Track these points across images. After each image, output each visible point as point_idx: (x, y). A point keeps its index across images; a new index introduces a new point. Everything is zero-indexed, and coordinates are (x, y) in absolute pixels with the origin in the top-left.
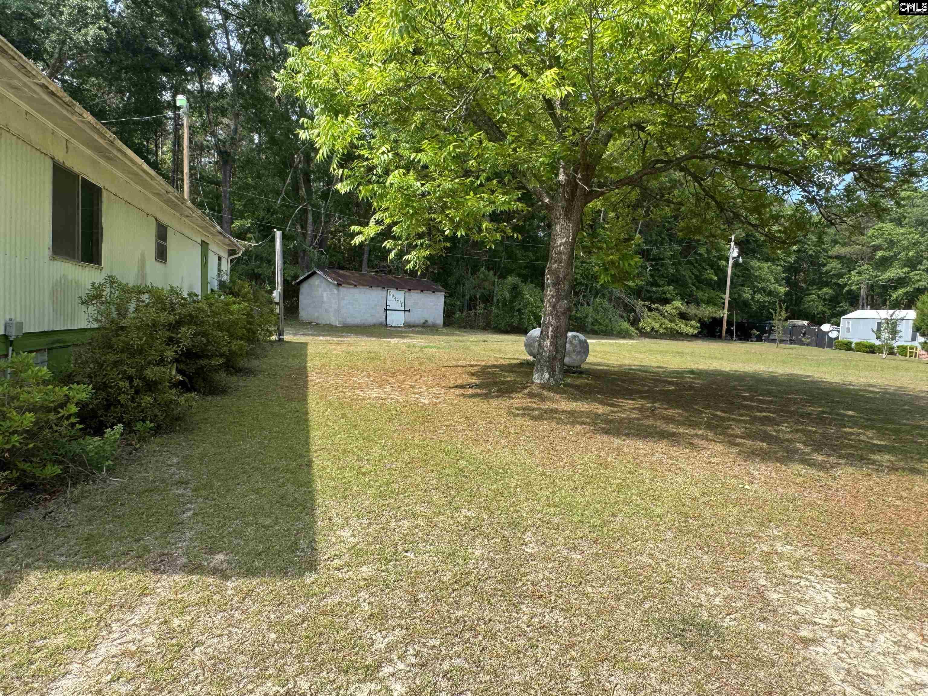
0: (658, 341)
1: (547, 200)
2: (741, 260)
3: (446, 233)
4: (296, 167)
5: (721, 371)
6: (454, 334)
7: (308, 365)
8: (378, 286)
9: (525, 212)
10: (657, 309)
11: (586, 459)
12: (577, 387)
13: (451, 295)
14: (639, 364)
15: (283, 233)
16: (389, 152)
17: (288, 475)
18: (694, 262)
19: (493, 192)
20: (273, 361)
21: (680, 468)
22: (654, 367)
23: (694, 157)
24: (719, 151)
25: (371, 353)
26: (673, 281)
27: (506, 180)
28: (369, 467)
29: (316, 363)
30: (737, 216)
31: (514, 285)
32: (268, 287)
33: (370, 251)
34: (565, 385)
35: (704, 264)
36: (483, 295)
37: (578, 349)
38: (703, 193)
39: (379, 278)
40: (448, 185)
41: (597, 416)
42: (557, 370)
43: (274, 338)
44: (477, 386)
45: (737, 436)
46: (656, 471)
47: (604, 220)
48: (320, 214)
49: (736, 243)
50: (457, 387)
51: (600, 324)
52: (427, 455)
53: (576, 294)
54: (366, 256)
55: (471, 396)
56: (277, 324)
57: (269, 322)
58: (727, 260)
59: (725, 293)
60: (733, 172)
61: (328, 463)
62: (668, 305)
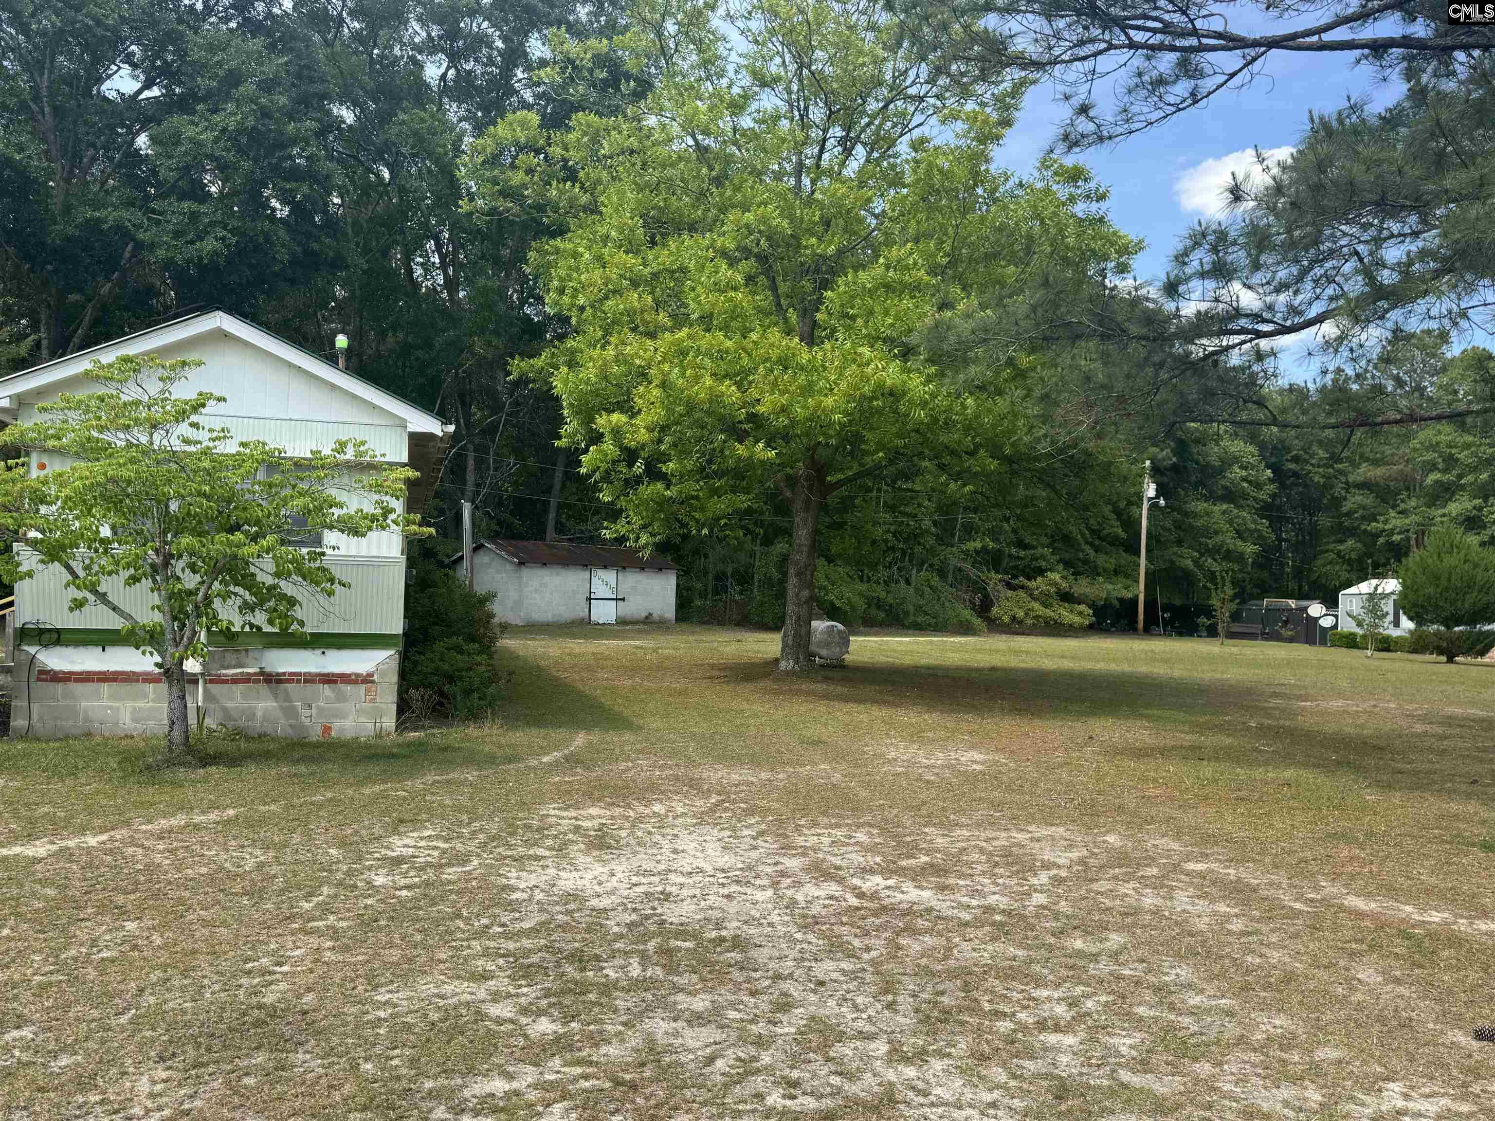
1: (788, 495)
2: (1162, 502)
8: (576, 563)
10: (1023, 587)
13: (687, 573)
15: (473, 506)
31: (784, 555)
33: (559, 508)
37: (837, 639)
39: (578, 551)
48: (486, 460)
49: (1151, 475)
54: (552, 515)
58: (1139, 502)
59: (1140, 557)
62: (1039, 579)
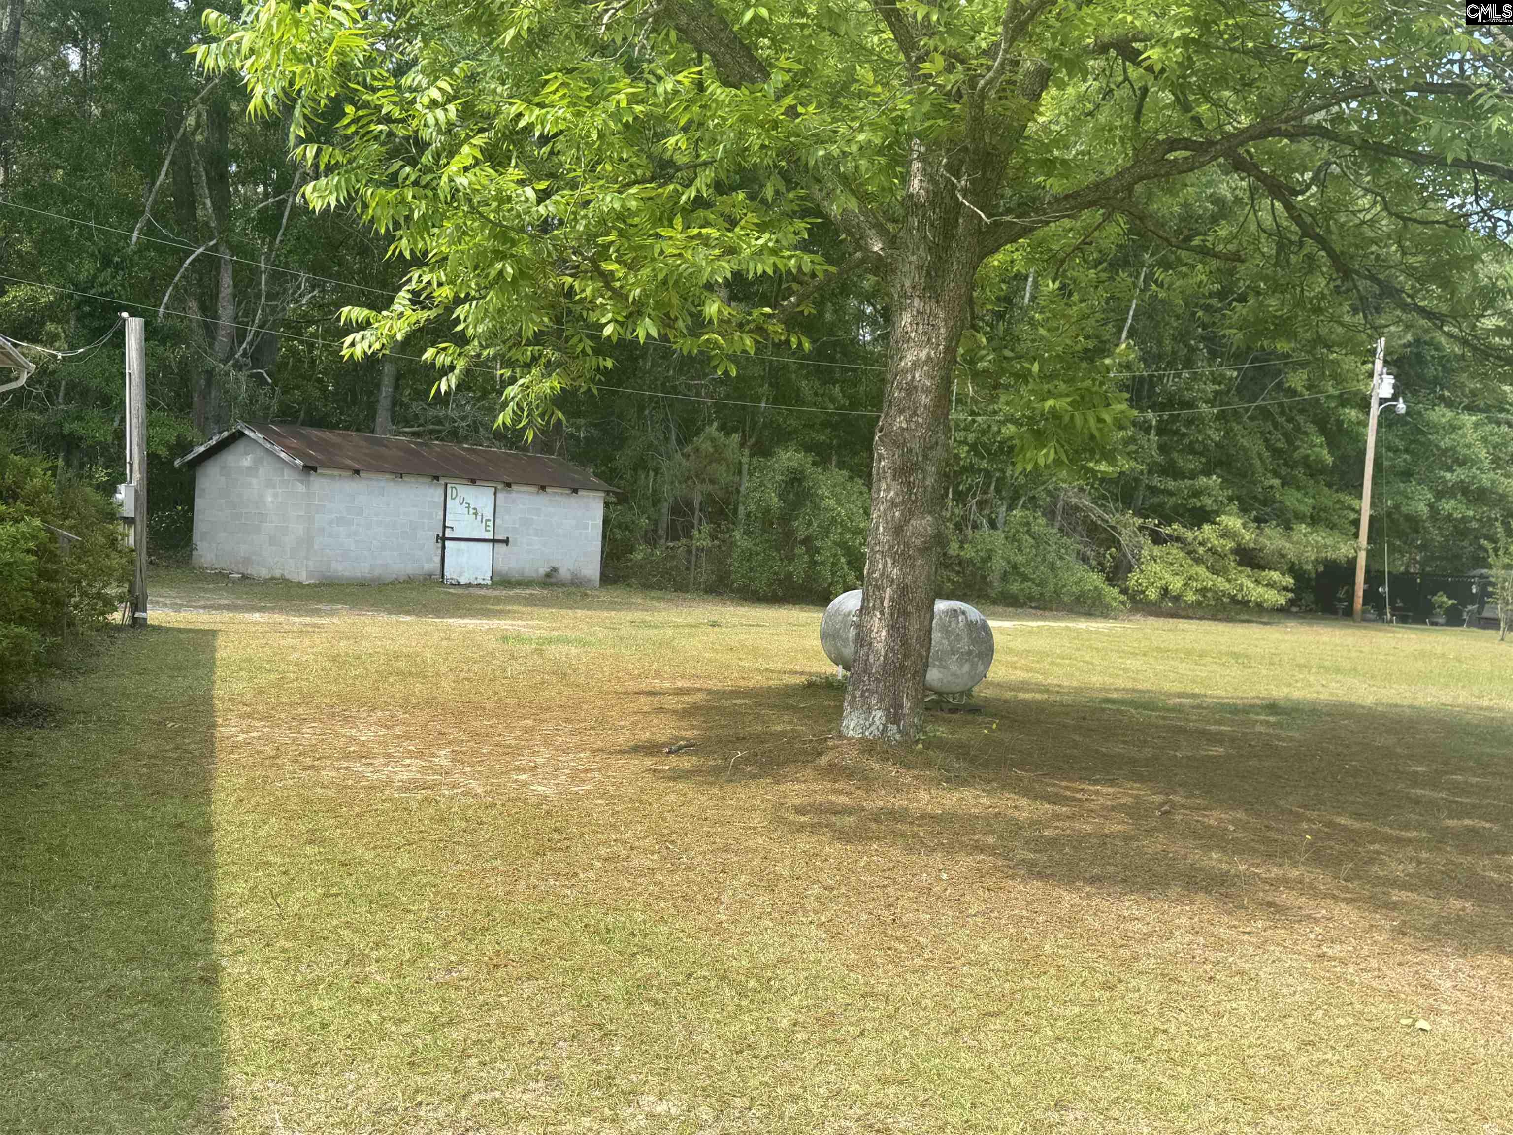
0: (1183, 624)
1: (877, 247)
2: (1401, 407)
3: (608, 331)
4: (186, 141)
5: (1352, 705)
6: (629, 606)
7: (217, 693)
8: (420, 474)
9: (821, 276)
10: (1178, 539)
11: (984, 948)
12: (962, 751)
13: (622, 500)
14: (1129, 685)
15: (147, 324)
16: (449, 101)
17: (147, 1010)
18: (1275, 410)
19: (732, 223)
20: (113, 683)
21: (1241, 973)
22: (1170, 695)
23: (1271, 132)
24: (1339, 118)
25: (397, 657)
26: (1220, 463)
27: (769, 192)
28: (384, 980)
29: (238, 687)
30: (1389, 291)
31: (794, 471)
32: (102, 475)
33: (398, 377)
34: (928, 745)
35: (1301, 419)
36: (709, 499)
37: (964, 645)
38: (1294, 227)
39: (424, 451)
40: (609, 201)
41: (1015, 828)
42: (907, 704)
43: (117, 617)
44: (690, 748)
45: (1394, 883)
46: (1174, 980)
47: (1033, 298)
48: (255, 272)
49: (1386, 363)
50: (636, 749)
51: (1025, 578)
52: (549, 942)
53: (960, 497)
54: (386, 390)
55: (677, 776)
56: (126, 577)
57: (106, 573)
58: (1365, 405)
59: (1360, 497)
60: (1376, 174)
61: (266, 973)
62: (1206, 527)
